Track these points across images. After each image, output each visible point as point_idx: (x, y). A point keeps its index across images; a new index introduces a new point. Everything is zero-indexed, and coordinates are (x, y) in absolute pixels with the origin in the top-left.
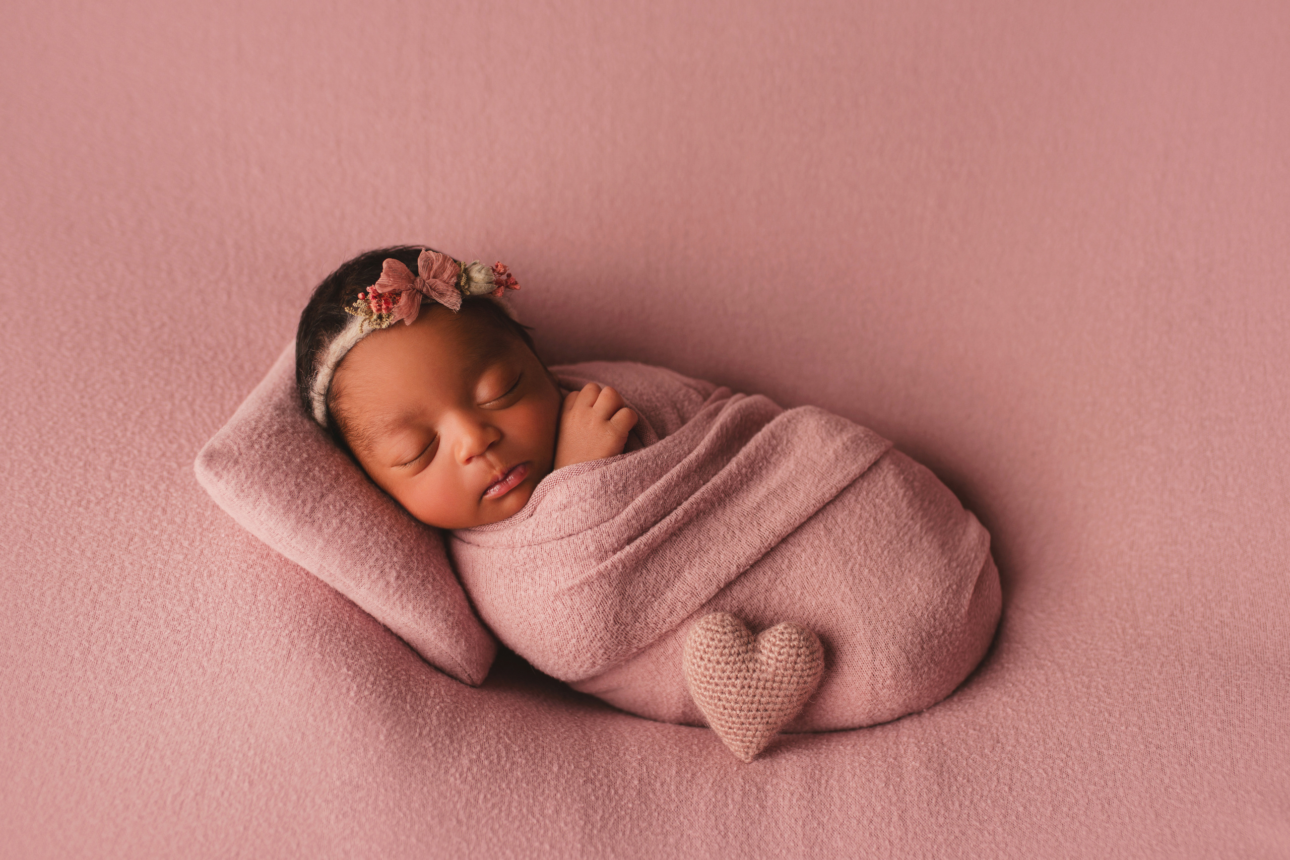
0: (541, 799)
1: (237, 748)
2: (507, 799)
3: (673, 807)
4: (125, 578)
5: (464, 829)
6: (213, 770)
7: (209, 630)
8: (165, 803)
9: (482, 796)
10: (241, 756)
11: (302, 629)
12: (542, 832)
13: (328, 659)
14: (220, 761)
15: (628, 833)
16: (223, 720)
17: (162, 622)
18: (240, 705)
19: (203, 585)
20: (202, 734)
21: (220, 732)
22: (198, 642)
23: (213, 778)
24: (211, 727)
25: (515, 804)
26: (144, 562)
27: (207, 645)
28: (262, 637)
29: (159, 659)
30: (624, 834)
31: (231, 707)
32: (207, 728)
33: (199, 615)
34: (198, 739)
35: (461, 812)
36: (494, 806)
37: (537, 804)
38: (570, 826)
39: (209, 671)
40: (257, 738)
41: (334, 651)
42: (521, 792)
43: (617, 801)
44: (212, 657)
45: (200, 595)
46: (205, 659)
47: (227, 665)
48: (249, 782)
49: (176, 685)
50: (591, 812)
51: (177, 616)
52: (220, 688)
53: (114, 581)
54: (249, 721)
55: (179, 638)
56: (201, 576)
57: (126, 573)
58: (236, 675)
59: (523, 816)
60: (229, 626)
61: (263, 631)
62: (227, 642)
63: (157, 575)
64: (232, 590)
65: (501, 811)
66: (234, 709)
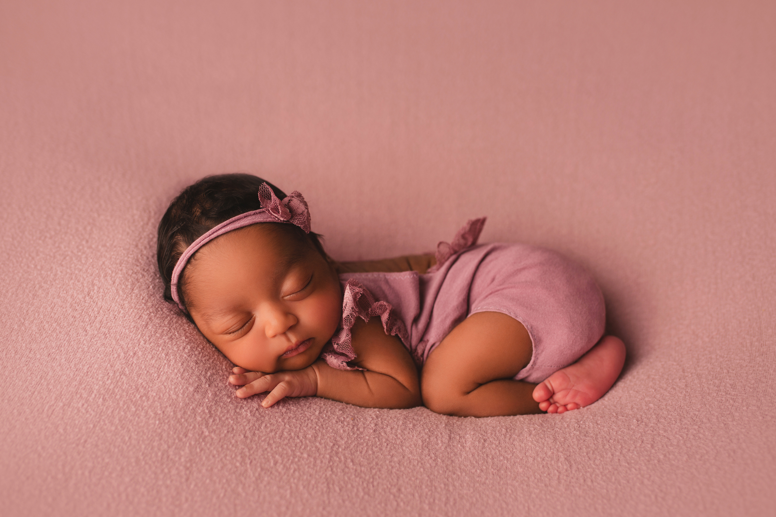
0: (305, 429)
1: (99, 379)
2: (281, 427)
3: (398, 442)
4: (55, 281)
5: (248, 441)
6: (79, 391)
7: (96, 309)
8: (43, 411)
9: (264, 425)
10: (101, 383)
11: (159, 313)
12: (303, 447)
13: (173, 331)
14: (85, 386)
15: (364, 452)
16: (93, 362)
17: (69, 304)
18: (106, 353)
19: (99, 282)
20: (77, 370)
21: (89, 369)
22: (87, 316)
23: (78, 396)
24: (83, 366)
25: (287, 430)
26: (68, 271)
27: (93, 318)
28: (130, 314)
29: (61, 327)
30: (361, 452)
31: (100, 355)
32: (81, 367)
33: (92, 300)
34: (73, 373)
35: (248, 432)
36: (271, 431)
37: (302, 431)
38: (323, 445)
39: (90, 333)
40: (114, 373)
41: (178, 328)
42: (292, 424)
43: (358, 435)
44: (94, 325)
45: (96, 288)
46: (89, 326)
47: (103, 330)
48: (103, 399)
49: (67, 342)
50: (338, 439)
51: (78, 301)
52: (95, 343)
53: (49, 283)
54: (111, 363)
55: (76, 314)
56: (99, 276)
57: (57, 278)
58: (108, 335)
59: (291, 437)
60: (109, 307)
61: (132, 310)
62: (106, 316)
63: (74, 277)
64: (118, 285)
65: (276, 433)
66: (102, 355)
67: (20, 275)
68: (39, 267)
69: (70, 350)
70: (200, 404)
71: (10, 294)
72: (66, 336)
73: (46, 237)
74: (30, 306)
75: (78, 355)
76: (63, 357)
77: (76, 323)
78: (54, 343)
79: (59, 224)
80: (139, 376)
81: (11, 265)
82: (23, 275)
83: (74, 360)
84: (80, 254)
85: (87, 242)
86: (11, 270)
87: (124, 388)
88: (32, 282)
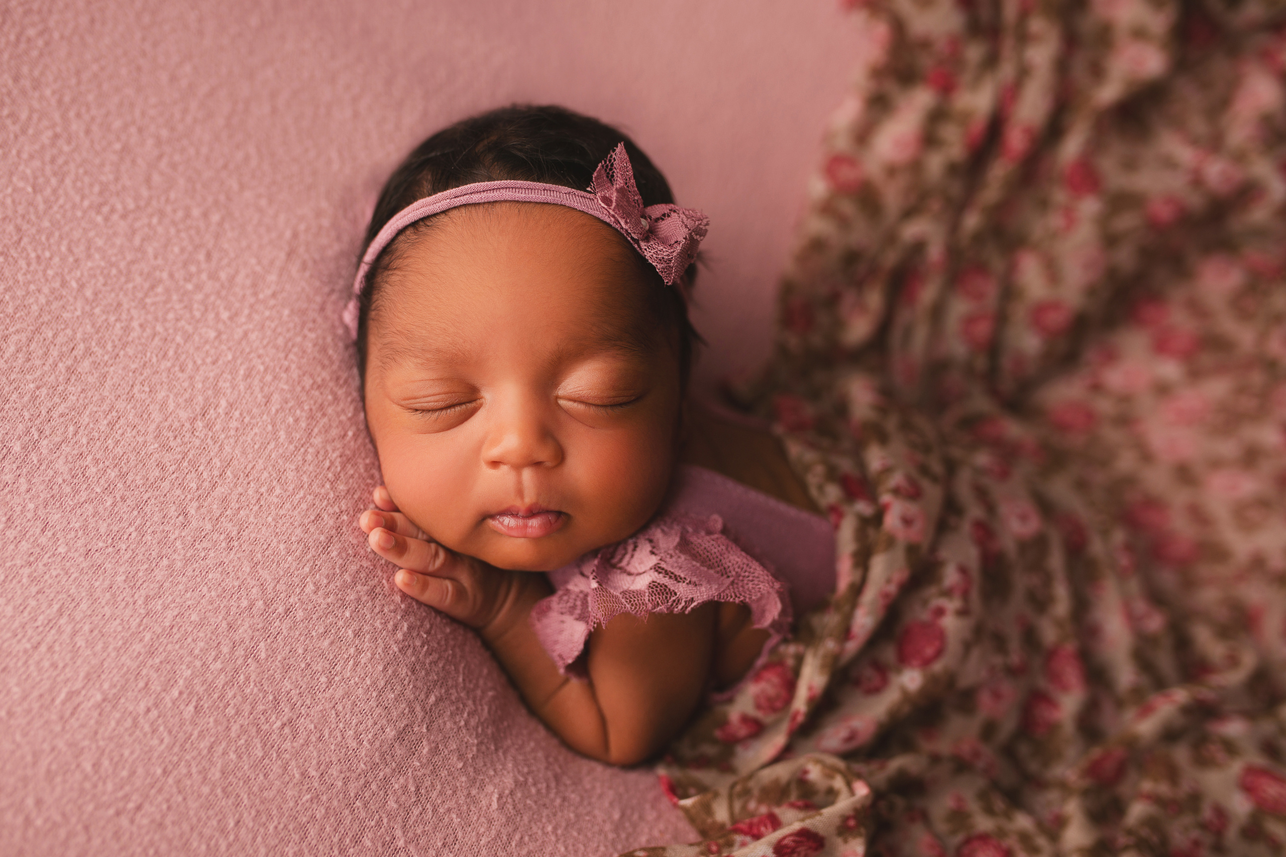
67: (43, 300)
68: (89, 293)
69: (140, 557)
70: (400, 770)
71: (12, 349)
72: (135, 513)
73: (113, 210)
74: (56, 399)
75: (159, 574)
76: (122, 569)
77: (166, 485)
78: (105, 525)
79: (148, 180)
80: (286, 668)
81: (22, 263)
82: (48, 303)
83: (145, 586)
84: (190, 287)
85: (209, 256)
86: (20, 277)
87: (248, 691)
88: (69, 332)
